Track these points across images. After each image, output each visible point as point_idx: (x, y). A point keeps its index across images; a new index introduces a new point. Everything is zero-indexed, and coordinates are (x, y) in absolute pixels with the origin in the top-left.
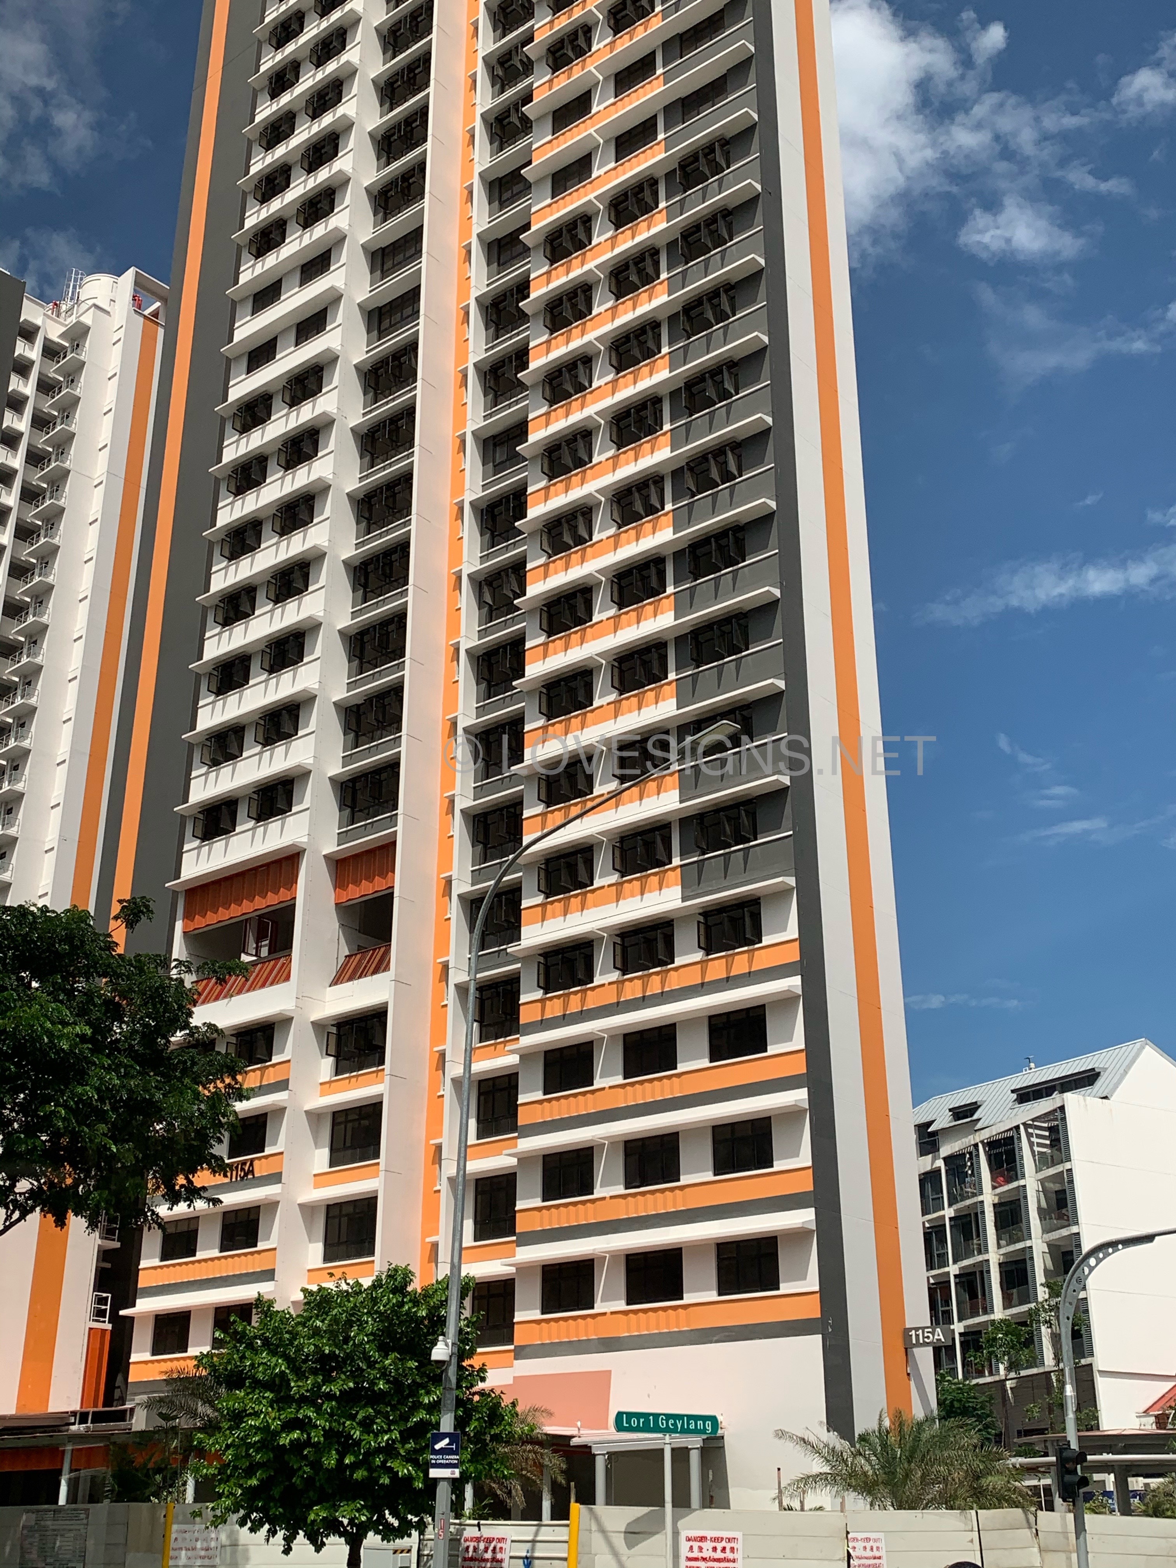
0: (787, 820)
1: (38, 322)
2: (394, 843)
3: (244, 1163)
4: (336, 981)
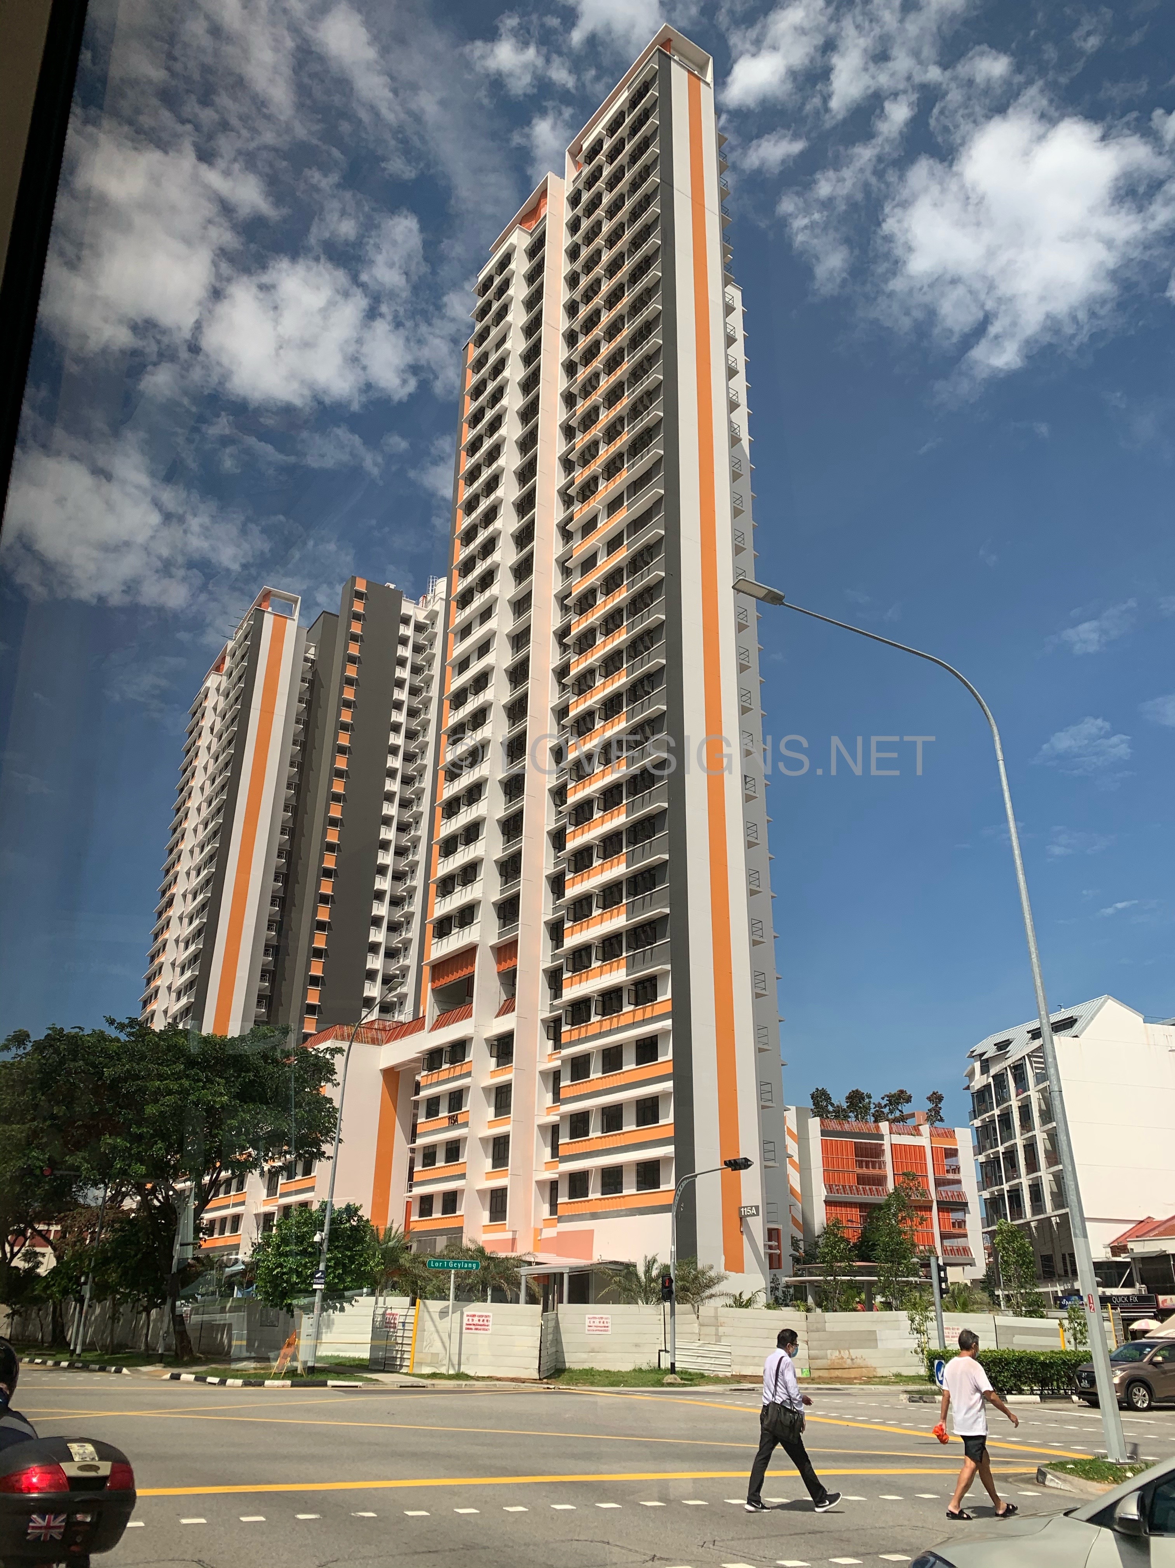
0: (668, 934)
1: (411, 613)
2: (517, 941)
3: (454, 1116)
4: (497, 1016)
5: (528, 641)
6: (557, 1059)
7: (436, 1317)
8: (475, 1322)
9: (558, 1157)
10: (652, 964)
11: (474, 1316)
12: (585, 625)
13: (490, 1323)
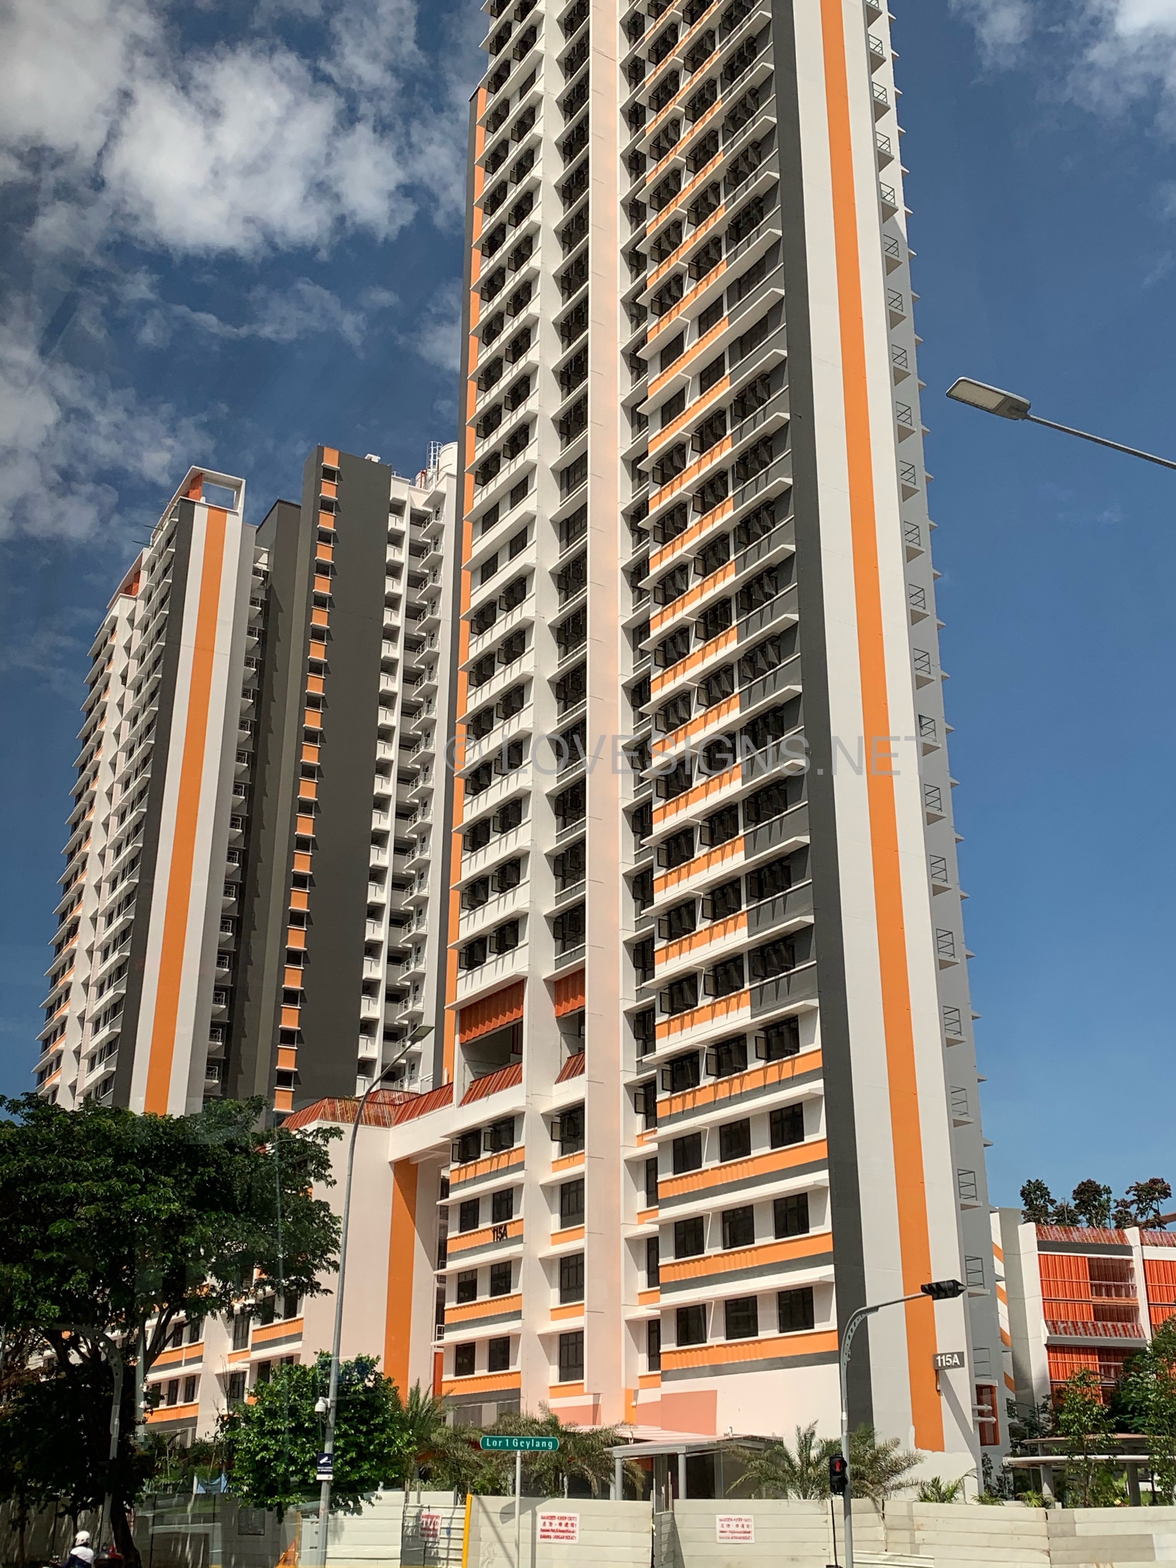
0: (813, 953)
1: (404, 497)
2: (583, 970)
3: (501, 1227)
4: (558, 1081)
5: (584, 528)
6: (652, 1141)
7: (496, 1519)
8: (554, 1527)
9: (658, 1284)
10: (789, 999)
11: (553, 1517)
12: (669, 499)
13: (576, 1529)
